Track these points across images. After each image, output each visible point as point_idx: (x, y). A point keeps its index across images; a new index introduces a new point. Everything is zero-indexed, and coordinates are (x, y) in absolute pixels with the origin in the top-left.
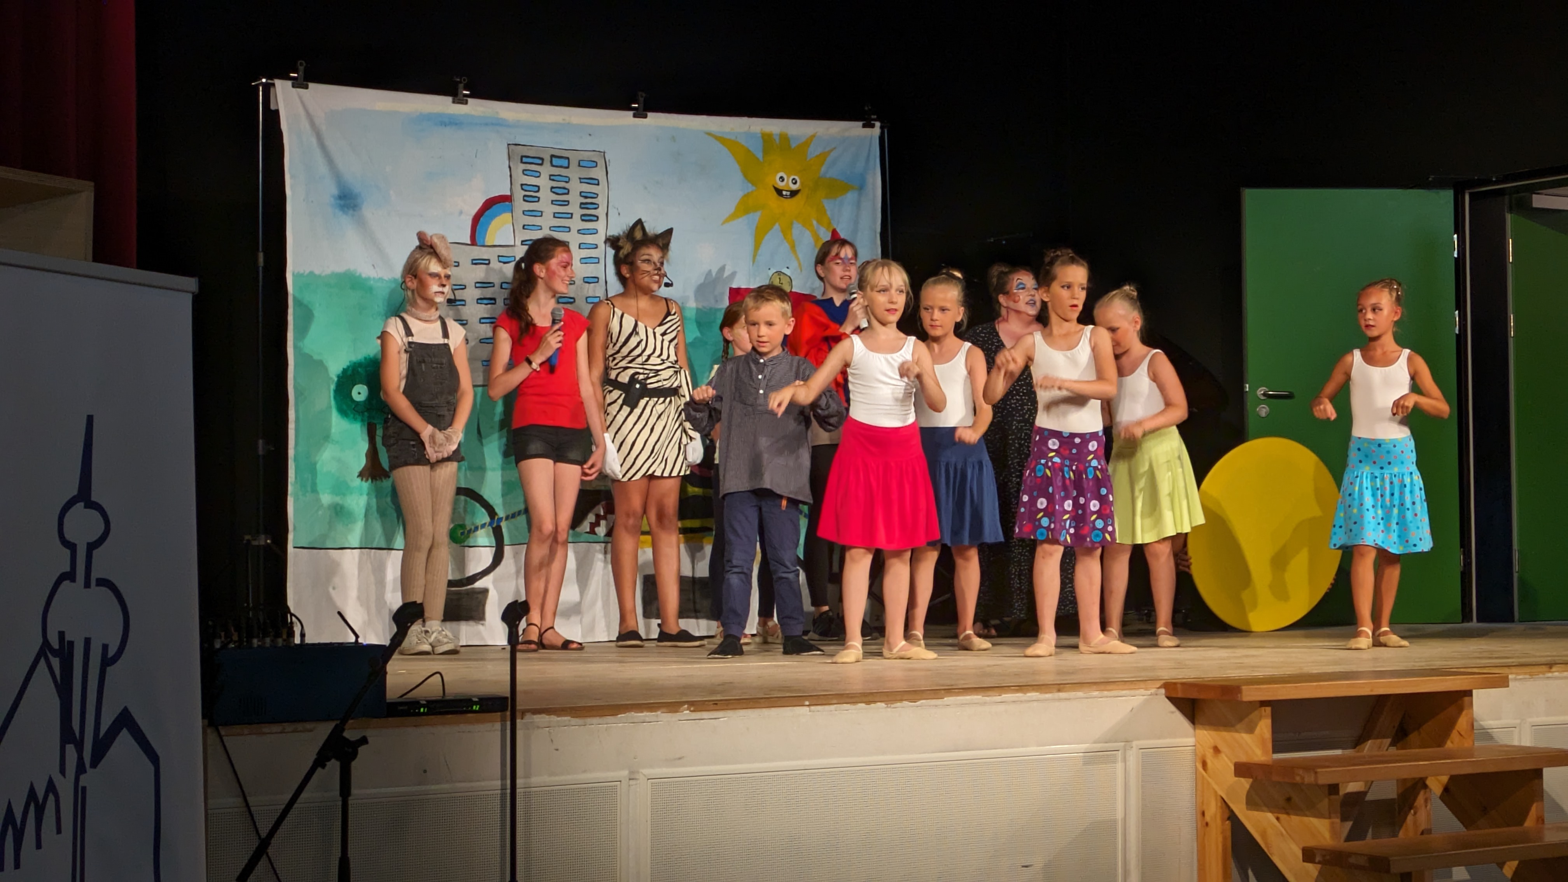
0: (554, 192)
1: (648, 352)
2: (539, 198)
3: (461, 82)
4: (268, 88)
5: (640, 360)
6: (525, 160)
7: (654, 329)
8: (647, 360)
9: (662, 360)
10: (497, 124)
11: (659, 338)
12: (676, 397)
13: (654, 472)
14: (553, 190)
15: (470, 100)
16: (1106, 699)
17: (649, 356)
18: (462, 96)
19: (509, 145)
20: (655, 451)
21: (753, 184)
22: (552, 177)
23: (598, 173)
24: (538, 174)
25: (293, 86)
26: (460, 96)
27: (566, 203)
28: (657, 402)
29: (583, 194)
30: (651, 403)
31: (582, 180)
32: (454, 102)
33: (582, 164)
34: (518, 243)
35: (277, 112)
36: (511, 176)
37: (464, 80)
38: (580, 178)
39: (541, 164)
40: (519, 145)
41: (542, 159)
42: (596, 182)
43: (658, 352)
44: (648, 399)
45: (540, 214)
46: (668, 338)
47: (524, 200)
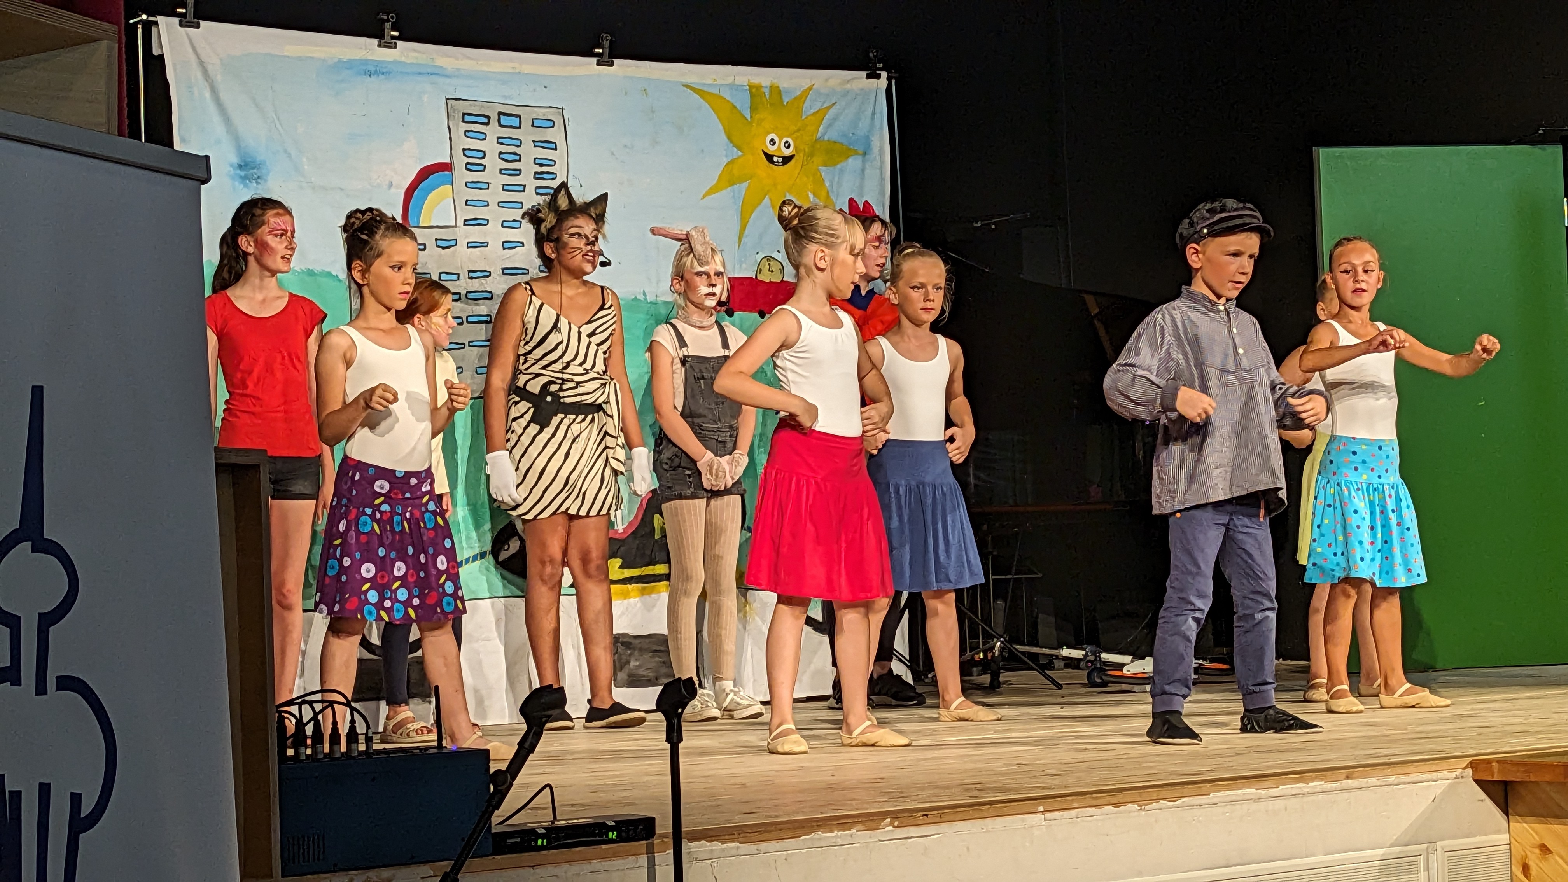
0: (503, 159)
1: (566, 359)
2: (485, 166)
3: (388, 21)
4: (148, 27)
5: (558, 366)
6: (467, 118)
7: (580, 328)
8: (566, 368)
9: (585, 369)
10: (435, 73)
11: (585, 340)
12: (601, 413)
13: (568, 509)
14: (502, 156)
15: (399, 43)
16: (1405, 786)
17: (568, 364)
18: (390, 37)
19: (447, 99)
20: (570, 483)
21: (739, 148)
22: (500, 140)
23: (554, 134)
24: (483, 136)
25: (181, 25)
26: (387, 38)
27: (518, 172)
28: (574, 420)
29: (537, 161)
30: (566, 422)
31: (536, 144)
32: (379, 46)
33: (536, 123)
34: (460, 223)
35: (161, 57)
36: (450, 138)
37: (393, 18)
38: (534, 141)
39: (487, 124)
40: (460, 99)
41: (488, 118)
42: (553, 146)
43: (580, 359)
44: (563, 416)
45: (486, 186)
46: (596, 339)
47: (467, 169)
